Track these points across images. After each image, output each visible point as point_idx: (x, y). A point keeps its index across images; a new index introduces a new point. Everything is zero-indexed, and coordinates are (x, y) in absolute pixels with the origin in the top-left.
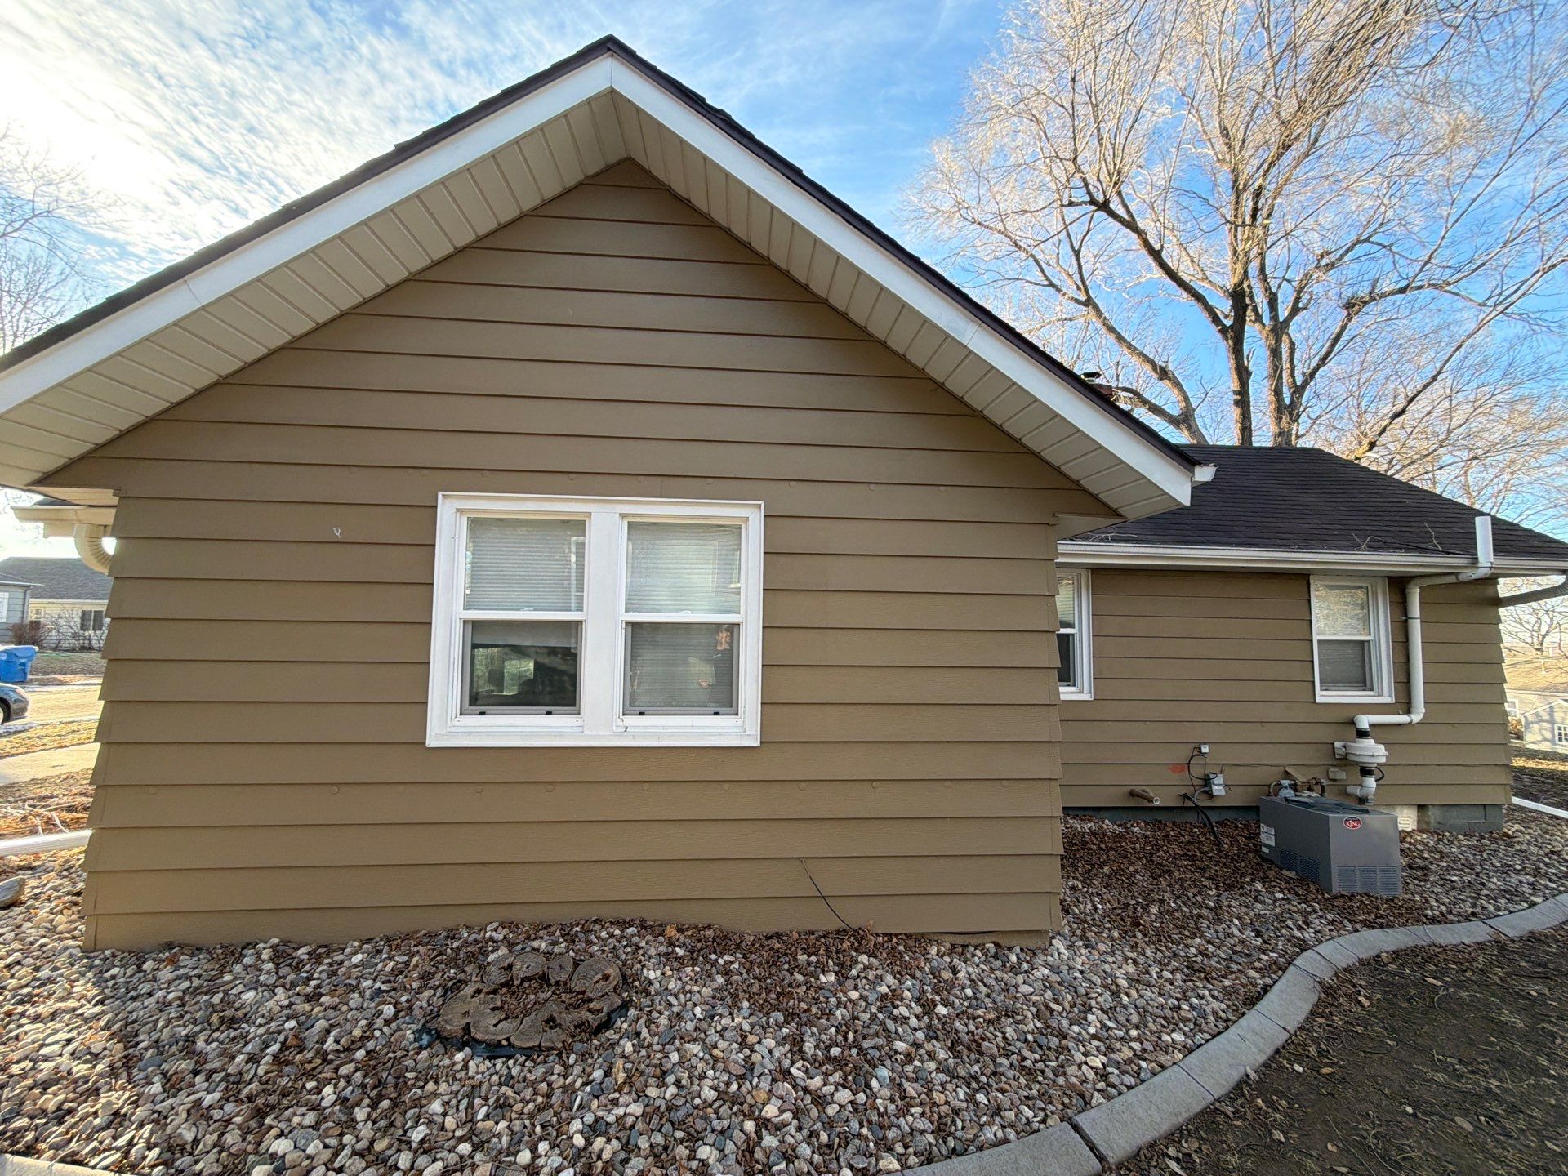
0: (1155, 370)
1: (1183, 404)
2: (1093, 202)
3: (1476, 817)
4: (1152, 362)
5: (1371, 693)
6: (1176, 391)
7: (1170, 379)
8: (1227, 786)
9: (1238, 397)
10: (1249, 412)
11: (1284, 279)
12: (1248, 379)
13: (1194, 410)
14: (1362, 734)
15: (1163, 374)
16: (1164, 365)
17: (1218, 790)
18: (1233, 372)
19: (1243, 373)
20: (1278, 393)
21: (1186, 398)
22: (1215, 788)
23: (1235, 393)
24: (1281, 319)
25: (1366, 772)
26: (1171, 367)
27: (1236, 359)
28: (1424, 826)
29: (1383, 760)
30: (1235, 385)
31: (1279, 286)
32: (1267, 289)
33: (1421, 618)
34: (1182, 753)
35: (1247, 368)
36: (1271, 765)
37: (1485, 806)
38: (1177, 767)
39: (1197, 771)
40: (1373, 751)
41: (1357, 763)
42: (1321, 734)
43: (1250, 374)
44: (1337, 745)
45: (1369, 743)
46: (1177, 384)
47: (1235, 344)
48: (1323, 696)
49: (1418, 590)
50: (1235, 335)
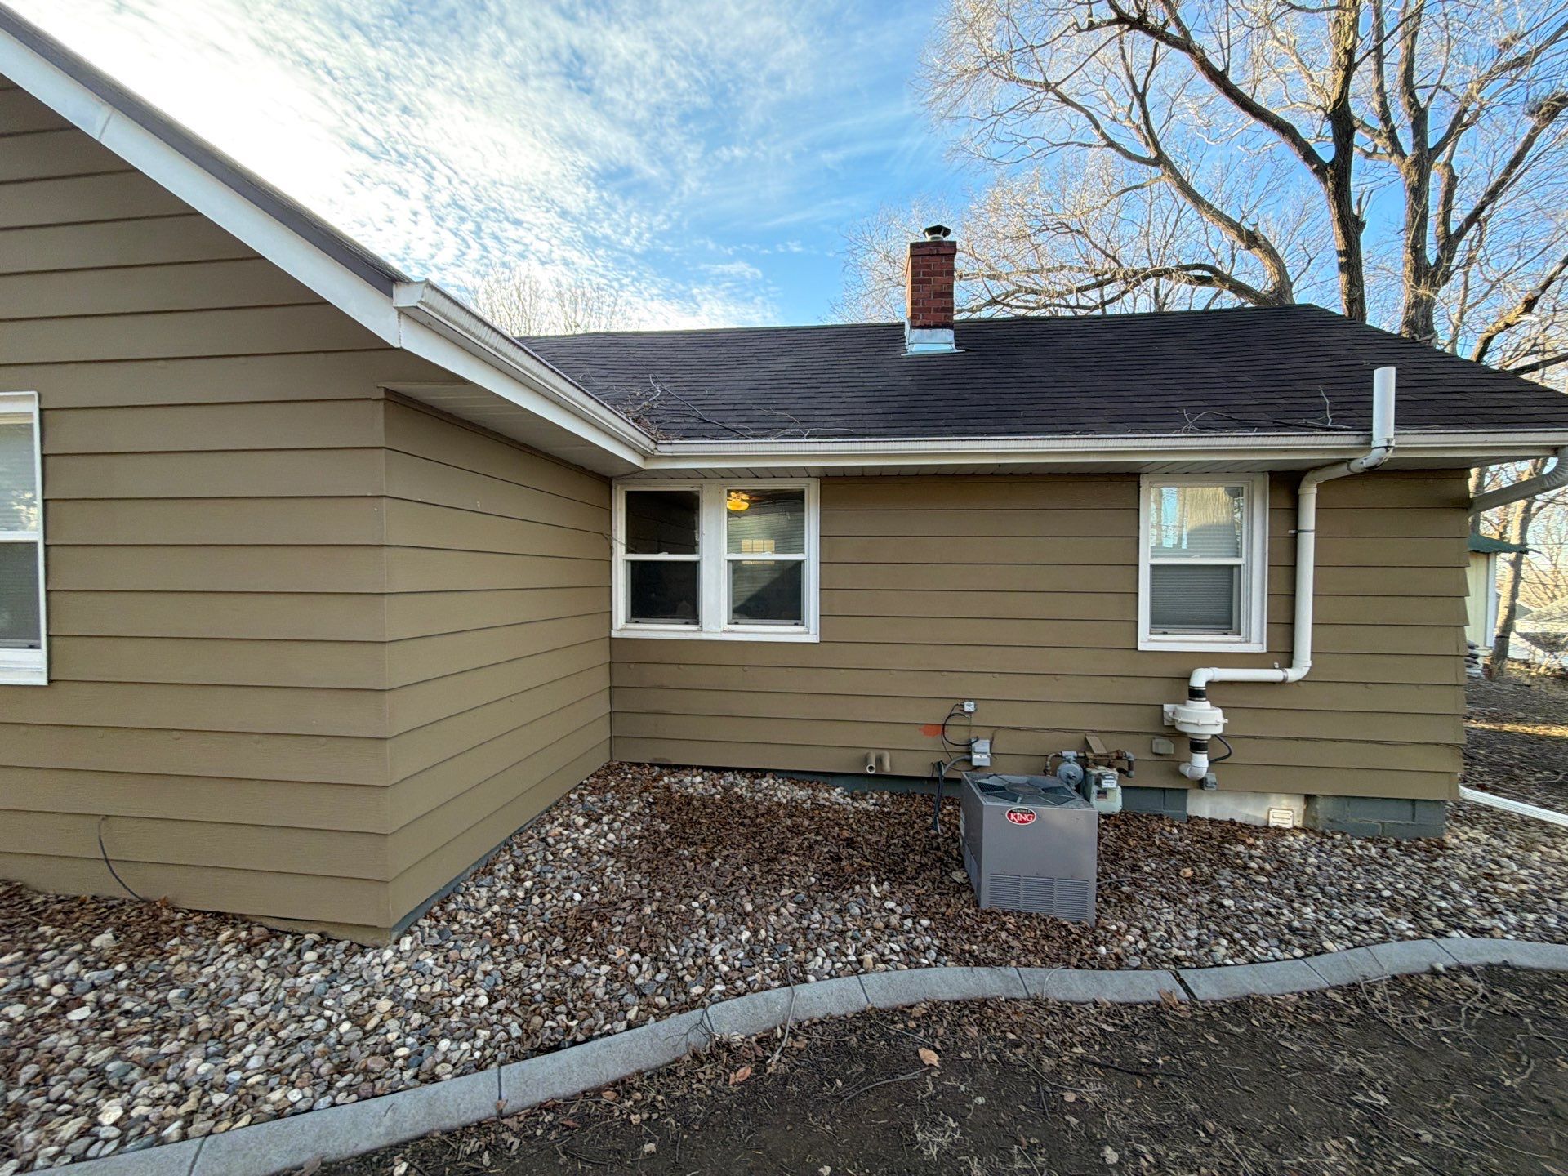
0: (1240, 237)
1: (1276, 278)
2: (1122, 19)
3: (1397, 817)
4: (1235, 226)
5: (1236, 638)
6: (1268, 262)
7: (1260, 247)
8: (993, 754)
9: (1344, 259)
10: (1360, 279)
11: (1439, 86)
12: (1358, 233)
13: (1291, 285)
14: (1195, 694)
15: (1252, 240)
16: (1252, 229)
17: (980, 758)
18: (1336, 225)
19: (1350, 226)
20: (1417, 250)
21: (1281, 270)
22: (975, 757)
23: (1340, 254)
24: (1431, 145)
25: (1197, 746)
26: (1262, 230)
27: (1339, 207)
28: (1311, 824)
29: (1219, 730)
30: (1339, 243)
31: (1431, 98)
32: (1414, 104)
33: (1316, 531)
34: (937, 714)
35: (1357, 218)
36: (1065, 731)
37: (1413, 801)
38: (928, 728)
39: (956, 735)
40: (1205, 718)
41: (1184, 734)
42: (1148, 692)
43: (1361, 225)
44: (1167, 707)
45: (1204, 705)
46: (1271, 253)
47: (1337, 186)
48: (1148, 640)
49: (1314, 490)
50: (1336, 175)
